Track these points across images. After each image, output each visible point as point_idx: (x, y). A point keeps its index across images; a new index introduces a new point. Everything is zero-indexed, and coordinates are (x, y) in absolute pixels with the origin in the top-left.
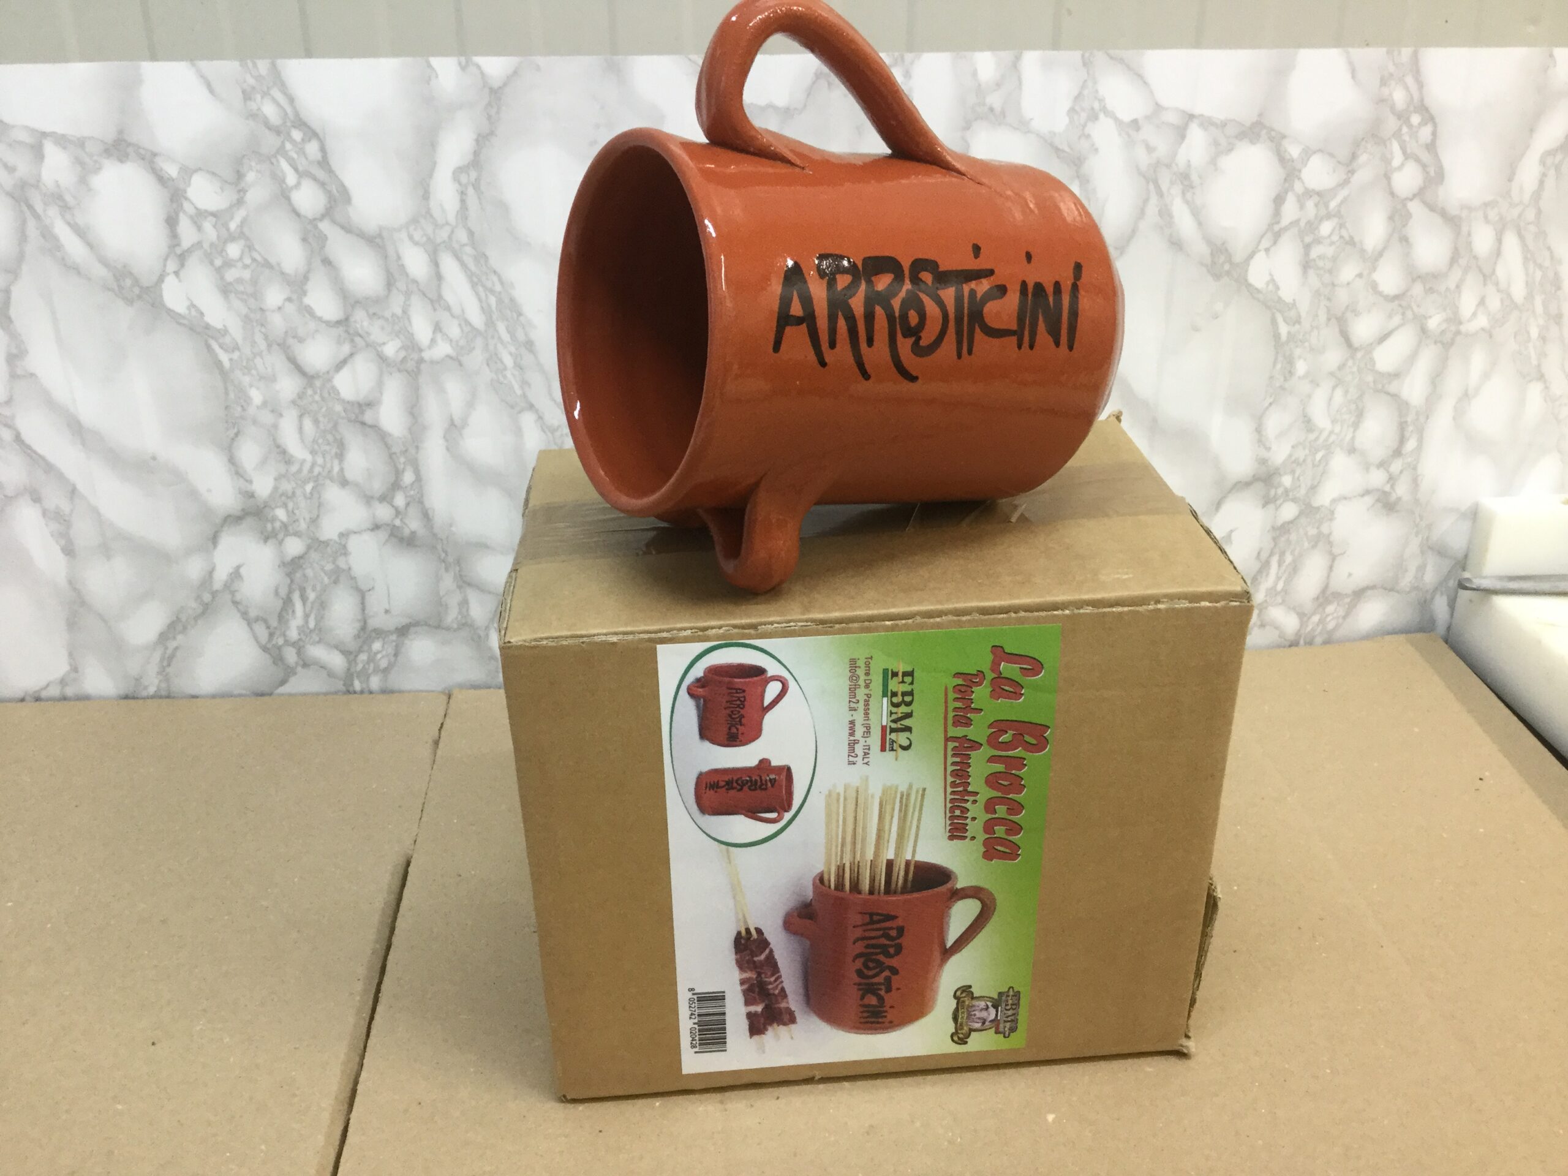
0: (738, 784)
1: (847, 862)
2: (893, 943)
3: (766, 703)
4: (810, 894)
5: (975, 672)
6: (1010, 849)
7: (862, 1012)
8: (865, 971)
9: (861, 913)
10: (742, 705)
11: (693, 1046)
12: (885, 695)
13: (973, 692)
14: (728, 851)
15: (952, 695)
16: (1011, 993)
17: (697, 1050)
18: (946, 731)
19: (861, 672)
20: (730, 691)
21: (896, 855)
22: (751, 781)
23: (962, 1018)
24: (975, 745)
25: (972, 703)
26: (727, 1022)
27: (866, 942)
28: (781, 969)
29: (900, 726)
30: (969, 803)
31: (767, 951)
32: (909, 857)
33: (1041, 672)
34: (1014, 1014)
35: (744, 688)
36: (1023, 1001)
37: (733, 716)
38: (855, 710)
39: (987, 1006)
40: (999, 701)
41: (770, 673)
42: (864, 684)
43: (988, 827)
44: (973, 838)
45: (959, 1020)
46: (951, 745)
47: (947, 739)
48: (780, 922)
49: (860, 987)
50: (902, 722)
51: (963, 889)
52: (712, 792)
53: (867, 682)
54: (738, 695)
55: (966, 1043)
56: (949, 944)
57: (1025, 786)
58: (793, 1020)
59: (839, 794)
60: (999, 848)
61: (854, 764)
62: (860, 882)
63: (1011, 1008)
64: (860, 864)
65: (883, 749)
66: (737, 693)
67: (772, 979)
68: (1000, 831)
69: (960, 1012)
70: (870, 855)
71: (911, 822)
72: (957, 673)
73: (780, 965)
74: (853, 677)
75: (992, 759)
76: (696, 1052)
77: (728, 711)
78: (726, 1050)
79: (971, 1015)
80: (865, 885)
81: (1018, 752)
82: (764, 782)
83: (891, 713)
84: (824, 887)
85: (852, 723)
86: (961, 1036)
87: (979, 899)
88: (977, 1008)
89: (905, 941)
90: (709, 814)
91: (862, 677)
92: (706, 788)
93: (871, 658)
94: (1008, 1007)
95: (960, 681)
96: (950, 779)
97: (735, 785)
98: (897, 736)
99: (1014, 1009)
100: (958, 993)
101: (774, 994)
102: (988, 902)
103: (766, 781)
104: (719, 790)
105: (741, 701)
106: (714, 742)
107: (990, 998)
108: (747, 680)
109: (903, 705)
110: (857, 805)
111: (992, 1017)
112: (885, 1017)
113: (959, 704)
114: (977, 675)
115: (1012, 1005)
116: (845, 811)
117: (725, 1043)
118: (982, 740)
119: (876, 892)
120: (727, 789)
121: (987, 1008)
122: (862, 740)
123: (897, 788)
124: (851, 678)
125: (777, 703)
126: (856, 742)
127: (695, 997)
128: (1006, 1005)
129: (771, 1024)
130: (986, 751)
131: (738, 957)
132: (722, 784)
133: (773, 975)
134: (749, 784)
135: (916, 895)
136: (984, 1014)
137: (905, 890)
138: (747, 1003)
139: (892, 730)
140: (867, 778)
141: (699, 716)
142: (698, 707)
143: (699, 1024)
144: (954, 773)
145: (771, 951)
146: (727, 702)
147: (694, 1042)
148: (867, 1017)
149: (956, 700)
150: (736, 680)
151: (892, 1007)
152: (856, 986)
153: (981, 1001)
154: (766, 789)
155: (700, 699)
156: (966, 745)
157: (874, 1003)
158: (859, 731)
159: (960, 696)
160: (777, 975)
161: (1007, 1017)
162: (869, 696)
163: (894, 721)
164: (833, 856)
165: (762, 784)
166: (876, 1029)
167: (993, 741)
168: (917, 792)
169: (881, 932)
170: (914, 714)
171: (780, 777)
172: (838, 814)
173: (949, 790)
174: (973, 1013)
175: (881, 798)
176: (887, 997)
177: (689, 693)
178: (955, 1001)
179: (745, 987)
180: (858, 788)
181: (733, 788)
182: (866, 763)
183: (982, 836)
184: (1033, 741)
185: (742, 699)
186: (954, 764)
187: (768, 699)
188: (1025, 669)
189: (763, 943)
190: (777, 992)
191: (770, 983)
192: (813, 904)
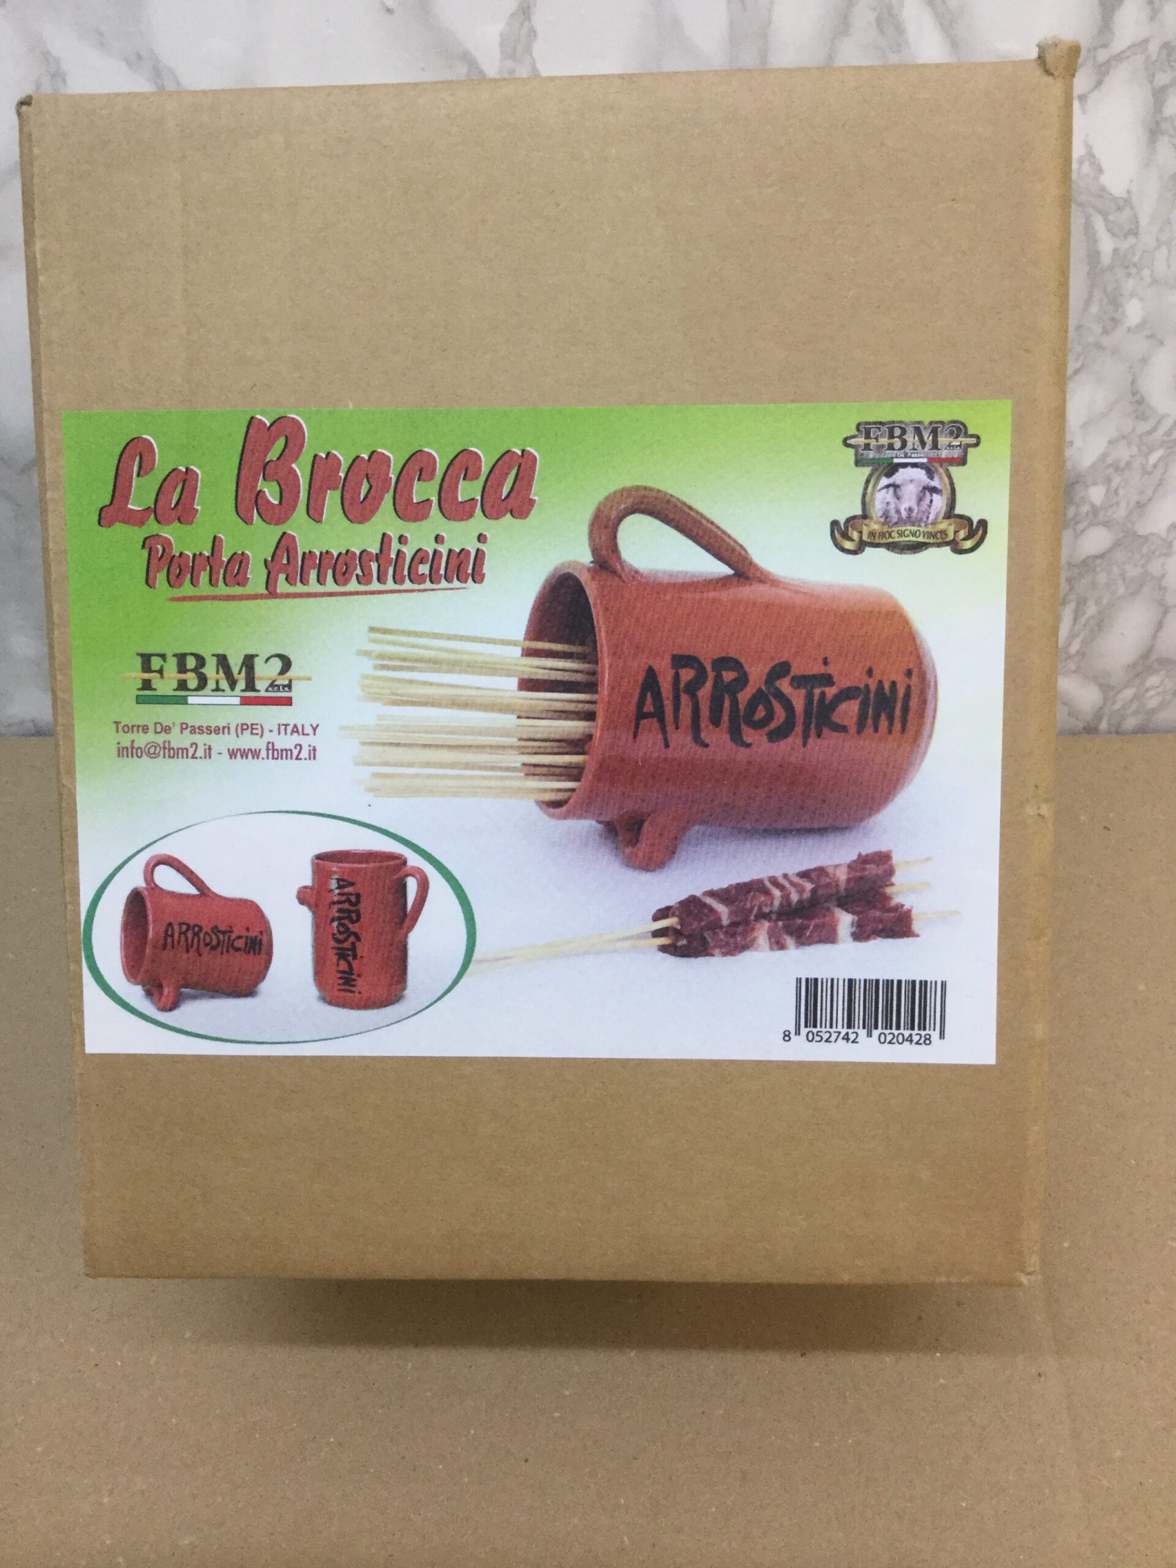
0: (346, 940)
1: (520, 759)
2: (711, 675)
3: (193, 891)
4: (587, 825)
5: (145, 553)
6: (510, 469)
7: (876, 730)
8: (773, 725)
9: (635, 736)
10: (197, 929)
11: (928, 1040)
12: (183, 701)
13: (181, 554)
14: (481, 961)
15: (187, 589)
16: (861, 441)
17: (935, 1035)
18: (256, 597)
19: (141, 740)
20: (169, 946)
21: (509, 674)
22: (339, 918)
23: (914, 534)
24: (286, 544)
25: (201, 554)
26: (871, 978)
27: (704, 722)
28: (756, 877)
29: (243, 674)
30: (404, 549)
31: (709, 901)
32: (518, 651)
33: (146, 440)
34: (918, 431)
35: (166, 924)
36: (885, 412)
37: (214, 942)
38: (210, 749)
39: (888, 486)
40: (199, 508)
41: (141, 883)
42: (163, 734)
43: (457, 511)
44: (481, 538)
45: (921, 539)
46: (282, 586)
47: (271, 593)
48: (645, 877)
49: (813, 731)
50: (235, 670)
51: (595, 551)
52: (360, 982)
53: (159, 730)
54: (176, 935)
55: (983, 523)
56: (723, 570)
57: (373, 452)
58: (884, 858)
59: (376, 775)
60: (505, 491)
61: (314, 750)
62: (565, 737)
63: (900, 437)
64: (524, 736)
65: (288, 702)
66: (172, 936)
67: (777, 893)
68: (468, 490)
69: (897, 540)
70: (509, 720)
71: (440, 649)
72: (147, 583)
73: (746, 879)
74: (152, 751)
75: (315, 513)
76: (942, 1035)
77: (205, 951)
78: (944, 985)
79: (909, 517)
80: (574, 727)
81: (301, 469)
82: (343, 898)
83: (217, 689)
84: (572, 801)
85: (232, 754)
86: (962, 534)
87: (620, 519)
88: (892, 507)
89: (707, 654)
90: (404, 989)
91: (151, 737)
92: (351, 992)
93: (117, 723)
94: (897, 443)
95: (161, 577)
96: (353, 585)
97: (346, 945)
98: (260, 679)
99: (904, 431)
100: (848, 545)
101: (814, 891)
102: (630, 501)
103: (339, 894)
104: (355, 971)
105: (187, 930)
106: (261, 975)
107: (868, 481)
108: (150, 918)
109: (203, 670)
110: (398, 745)
111: (920, 475)
112: (894, 684)
113: (204, 577)
114: (151, 549)
115: (891, 436)
116: (410, 765)
117: (924, 984)
118: (273, 533)
119: (588, 707)
120: (355, 957)
121: (895, 487)
122: (268, 737)
123: (367, 677)
124: (153, 756)
125: (192, 872)
126: (271, 748)
127: (804, 1031)
128: (891, 447)
129: (888, 898)
130: (299, 527)
131: (717, 951)
132: (343, 966)
133: (767, 892)
134: (346, 922)
135: (602, 635)
136: (910, 494)
137: (591, 657)
138: (829, 936)
139: (250, 686)
140: (343, 728)
141: (213, 997)
142: (195, 997)
143: (870, 1026)
144: (341, 577)
145: (711, 894)
146: (188, 951)
147: (916, 1038)
148: (891, 718)
149: (194, 583)
150: (151, 935)
151: (870, 672)
152: (810, 741)
153: (873, 499)
154: (358, 896)
155: (181, 993)
156: (285, 561)
157: (856, 708)
158: (248, 741)
159: (189, 576)
160: (768, 884)
161: (923, 443)
162: (184, 727)
163: (233, 684)
164: (508, 783)
165: (349, 901)
166: (924, 702)
167: (278, 515)
168: (374, 641)
169: (685, 699)
170: (220, 652)
171: (335, 872)
172: (417, 776)
173: (375, 586)
174: (904, 514)
175: (385, 704)
176: (844, 683)
177: (171, 1010)
178: (869, 550)
179: (789, 941)
180: (364, 744)
181: (353, 948)
182: (315, 729)
183: (479, 522)
184: (280, 443)
185: (184, 928)
186: (321, 580)
187: (185, 887)
188: (140, 467)
189: (691, 907)
190: (809, 886)
191: (786, 897)
192: (608, 819)
